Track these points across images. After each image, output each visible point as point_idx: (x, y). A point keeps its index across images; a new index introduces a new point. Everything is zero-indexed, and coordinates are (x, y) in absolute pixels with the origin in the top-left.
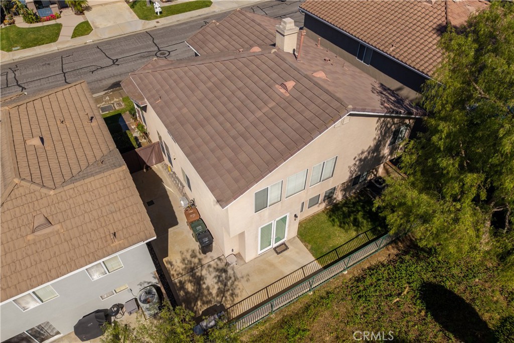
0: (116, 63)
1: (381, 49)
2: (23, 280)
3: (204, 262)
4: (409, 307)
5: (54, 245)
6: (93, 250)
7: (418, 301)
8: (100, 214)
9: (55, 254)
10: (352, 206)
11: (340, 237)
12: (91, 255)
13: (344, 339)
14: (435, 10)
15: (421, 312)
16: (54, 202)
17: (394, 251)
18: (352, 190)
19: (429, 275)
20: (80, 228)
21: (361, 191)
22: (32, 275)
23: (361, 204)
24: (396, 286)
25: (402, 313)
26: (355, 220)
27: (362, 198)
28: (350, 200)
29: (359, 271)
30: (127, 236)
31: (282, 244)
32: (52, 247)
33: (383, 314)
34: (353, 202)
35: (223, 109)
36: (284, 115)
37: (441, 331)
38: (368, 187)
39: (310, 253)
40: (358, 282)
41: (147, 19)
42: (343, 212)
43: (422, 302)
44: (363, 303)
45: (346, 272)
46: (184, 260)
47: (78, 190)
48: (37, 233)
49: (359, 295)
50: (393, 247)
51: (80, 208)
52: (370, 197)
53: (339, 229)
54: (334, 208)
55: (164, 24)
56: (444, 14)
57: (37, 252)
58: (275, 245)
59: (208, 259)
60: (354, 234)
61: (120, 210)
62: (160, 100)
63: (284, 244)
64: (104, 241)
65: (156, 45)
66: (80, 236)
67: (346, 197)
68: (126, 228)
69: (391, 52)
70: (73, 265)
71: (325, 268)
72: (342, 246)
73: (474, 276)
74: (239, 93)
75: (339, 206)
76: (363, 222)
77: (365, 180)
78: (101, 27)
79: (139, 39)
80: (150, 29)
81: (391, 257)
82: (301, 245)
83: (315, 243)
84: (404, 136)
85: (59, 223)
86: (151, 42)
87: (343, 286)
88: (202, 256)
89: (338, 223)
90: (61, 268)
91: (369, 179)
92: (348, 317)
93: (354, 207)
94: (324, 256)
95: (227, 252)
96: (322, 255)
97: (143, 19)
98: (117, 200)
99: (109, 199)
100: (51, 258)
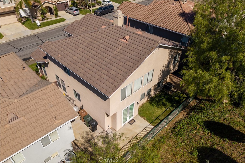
0: (21, 50)
1: (157, 25)
2: (8, 150)
3: (94, 136)
4: (202, 133)
5: (22, 128)
6: (45, 127)
7: (206, 130)
8: (45, 108)
9: (24, 133)
10: (159, 97)
11: (158, 112)
12: (45, 130)
13: (178, 154)
14: (177, 7)
15: (209, 134)
16: (18, 106)
17: (185, 113)
18: (157, 90)
19: (205, 118)
20: (35, 117)
21: (161, 90)
22: (12, 146)
23: (163, 96)
24: (193, 126)
25: (200, 136)
26: (163, 103)
27: (163, 93)
28: (158, 95)
29: (172, 125)
30: (62, 118)
31: (132, 120)
32: (21, 129)
33: (191, 139)
34: (159, 95)
35: (96, 54)
36: (128, 51)
37: (221, 139)
38: (163, 88)
39: (146, 121)
40: (174, 129)
41: (33, 29)
42: (156, 100)
43: (207, 130)
44: (180, 137)
45: (166, 127)
46: (83, 137)
47: (30, 98)
48: (11, 123)
49: (177, 134)
50: (184, 112)
51: (33, 107)
52: (166, 92)
53: (156, 108)
54: (151, 99)
55: (43, 31)
56: (180, 8)
57: (13, 133)
58: (129, 120)
59: (96, 134)
60: (164, 109)
61: (55, 105)
62: (59, 55)
63: (133, 119)
64: (50, 122)
65: (41, 40)
66: (36, 121)
67: (155, 94)
68: (61, 114)
69: (162, 26)
70: (36, 137)
71: (156, 126)
72: (160, 115)
73: (225, 114)
74: (102, 46)
75: (153, 98)
76: (166, 104)
77: (162, 84)
78: (8, 35)
79: (31, 38)
80: (35, 34)
81: (185, 116)
82: (141, 118)
83: (148, 116)
84: (178, 60)
85: (23, 116)
86: (38, 39)
87: (167, 132)
88: (92, 133)
89: (156, 106)
90: (29, 139)
91: (164, 84)
92: (176, 144)
93: (160, 97)
94: (153, 121)
95: (106, 128)
96: (152, 121)
97: (31, 29)
98: (53, 100)
99: (49, 100)
100: (22, 135)
